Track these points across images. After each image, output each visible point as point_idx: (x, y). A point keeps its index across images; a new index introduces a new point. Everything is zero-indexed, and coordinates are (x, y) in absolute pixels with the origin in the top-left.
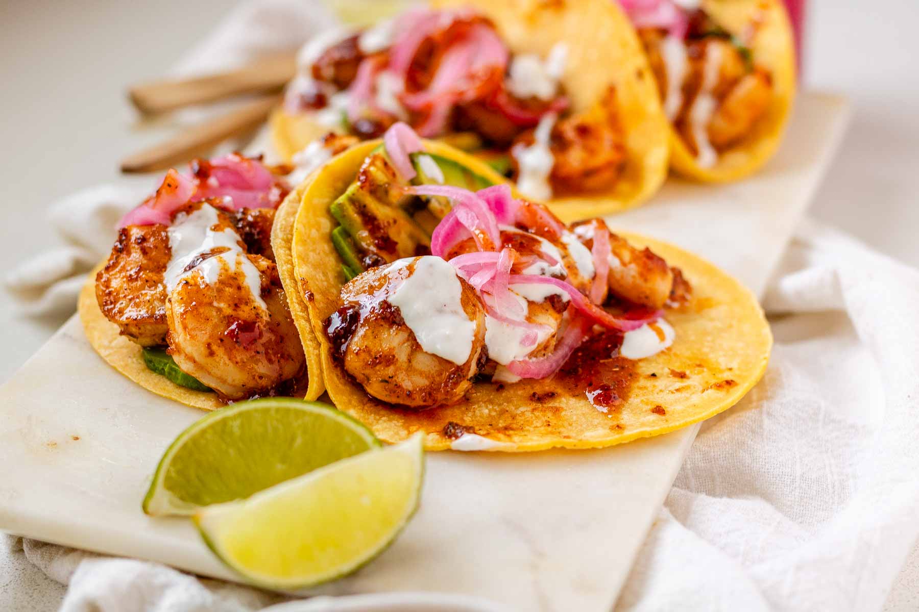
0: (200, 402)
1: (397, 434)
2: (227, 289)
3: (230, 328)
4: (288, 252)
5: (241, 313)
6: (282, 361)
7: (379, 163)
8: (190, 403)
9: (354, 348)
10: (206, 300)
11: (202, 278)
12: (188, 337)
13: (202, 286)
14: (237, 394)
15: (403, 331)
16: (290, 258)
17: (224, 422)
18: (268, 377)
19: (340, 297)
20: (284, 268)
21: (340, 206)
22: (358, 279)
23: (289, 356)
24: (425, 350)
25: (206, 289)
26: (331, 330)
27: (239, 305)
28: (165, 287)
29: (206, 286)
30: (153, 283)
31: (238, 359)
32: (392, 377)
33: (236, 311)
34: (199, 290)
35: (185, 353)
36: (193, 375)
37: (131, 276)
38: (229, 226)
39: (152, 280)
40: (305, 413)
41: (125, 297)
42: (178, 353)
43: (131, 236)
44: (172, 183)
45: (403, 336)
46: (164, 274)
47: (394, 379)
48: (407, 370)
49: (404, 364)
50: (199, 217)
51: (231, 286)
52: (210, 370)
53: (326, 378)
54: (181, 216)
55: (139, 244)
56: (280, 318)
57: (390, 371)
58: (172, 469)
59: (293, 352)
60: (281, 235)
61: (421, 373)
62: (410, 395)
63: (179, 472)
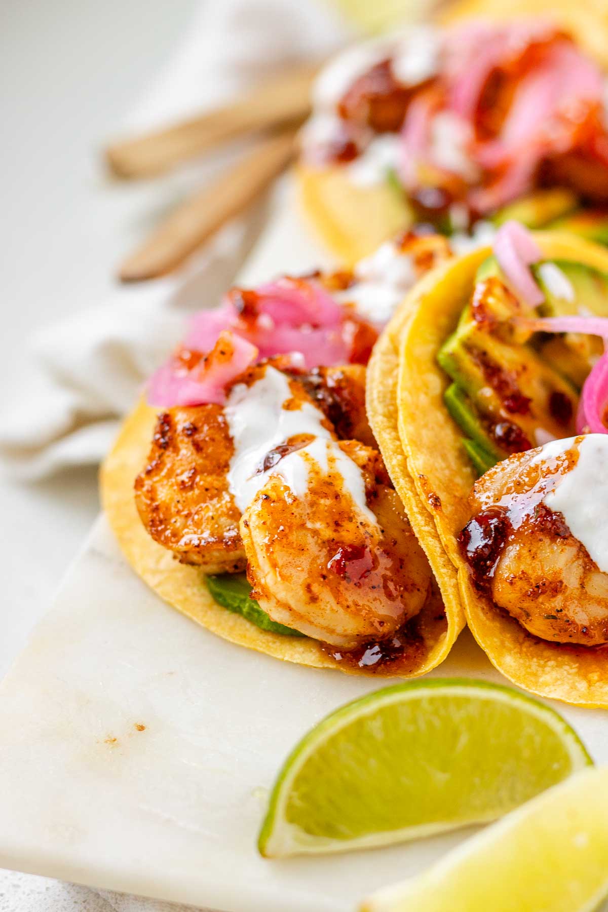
0: (297, 656)
1: (573, 687)
2: (322, 501)
3: (333, 559)
4: (393, 434)
5: (344, 533)
6: (406, 595)
7: (498, 291)
8: (284, 656)
9: (506, 575)
10: (297, 521)
11: (287, 488)
12: (279, 579)
13: (289, 501)
14: (349, 643)
15: (571, 545)
16: (398, 443)
17: (360, 723)
18: (390, 619)
19: (474, 497)
20: (394, 462)
21: (453, 356)
22: (498, 470)
23: (413, 585)
24: (602, 570)
25: (295, 504)
26: (472, 547)
27: (340, 522)
28: (232, 497)
29: (294, 501)
30: (216, 492)
31: (350, 603)
32: (561, 610)
33: (339, 532)
34: (285, 508)
35: (276, 598)
36: (289, 626)
37: (183, 482)
38: (305, 399)
39: (213, 487)
40: (467, 700)
41: (178, 512)
42: (266, 598)
43: (176, 424)
44: (225, 349)
45: (570, 552)
46: (230, 477)
47: (564, 612)
48: (580, 599)
49: (575, 591)
50: (265, 390)
51: (326, 496)
52: (312, 619)
53: (470, 617)
54: (240, 389)
55: (189, 436)
56: (395, 533)
57: (557, 602)
58: (295, 794)
59: (416, 576)
60: (380, 408)
61: (599, 602)
62: (586, 632)
63: (305, 797)
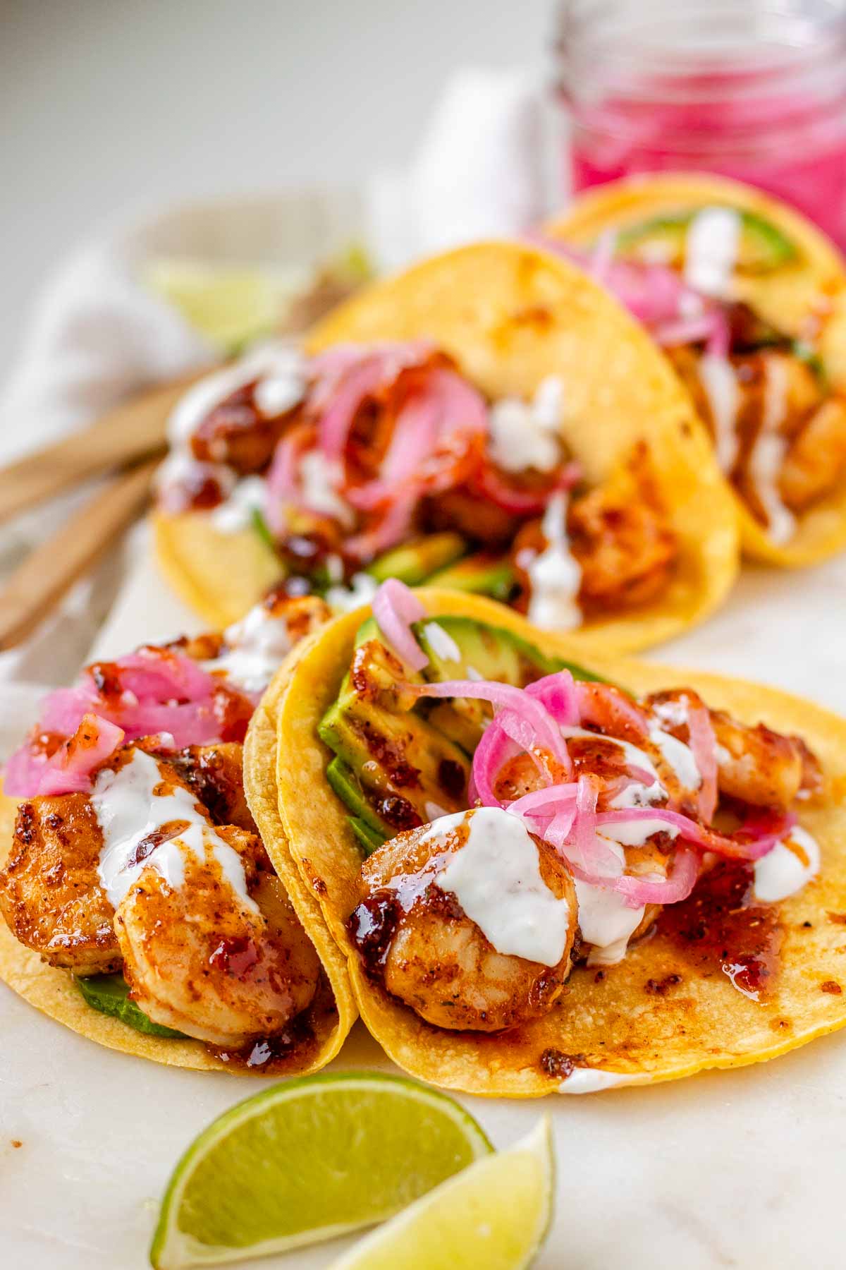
0: (181, 1058)
1: (474, 1076)
2: (201, 892)
3: (215, 953)
4: (273, 815)
5: (225, 925)
6: (294, 988)
7: (379, 656)
8: (167, 1060)
9: (399, 962)
10: (174, 915)
11: (163, 880)
12: (159, 977)
13: (166, 893)
14: (235, 1042)
15: (466, 927)
16: (279, 825)
17: (252, 1123)
18: (279, 1015)
19: (361, 879)
20: (275, 846)
21: (333, 727)
22: (386, 850)
23: (301, 977)
24: (499, 951)
25: (171, 897)
26: (361, 933)
27: (221, 914)
28: (104, 892)
29: (171, 893)
30: (86, 887)
31: (235, 999)
32: (458, 996)
33: (220, 924)
34: (162, 902)
35: (156, 998)
36: (172, 1028)
37: (50, 878)
38: (177, 783)
39: (83, 882)
40: (363, 1093)
41: (46, 911)
42: (145, 999)
43: (39, 817)
44: (90, 733)
45: (465, 933)
46: (100, 870)
47: (461, 998)
48: (477, 983)
49: (472, 974)
50: (133, 775)
51: (204, 886)
52: (196, 1019)
53: (362, 1007)
54: (107, 775)
55: (54, 828)
56: (279, 923)
57: (454, 987)
58: (187, 1202)
59: (305, 968)
60: (258, 789)
61: (497, 985)
62: (484, 1017)
63: (198, 1205)
